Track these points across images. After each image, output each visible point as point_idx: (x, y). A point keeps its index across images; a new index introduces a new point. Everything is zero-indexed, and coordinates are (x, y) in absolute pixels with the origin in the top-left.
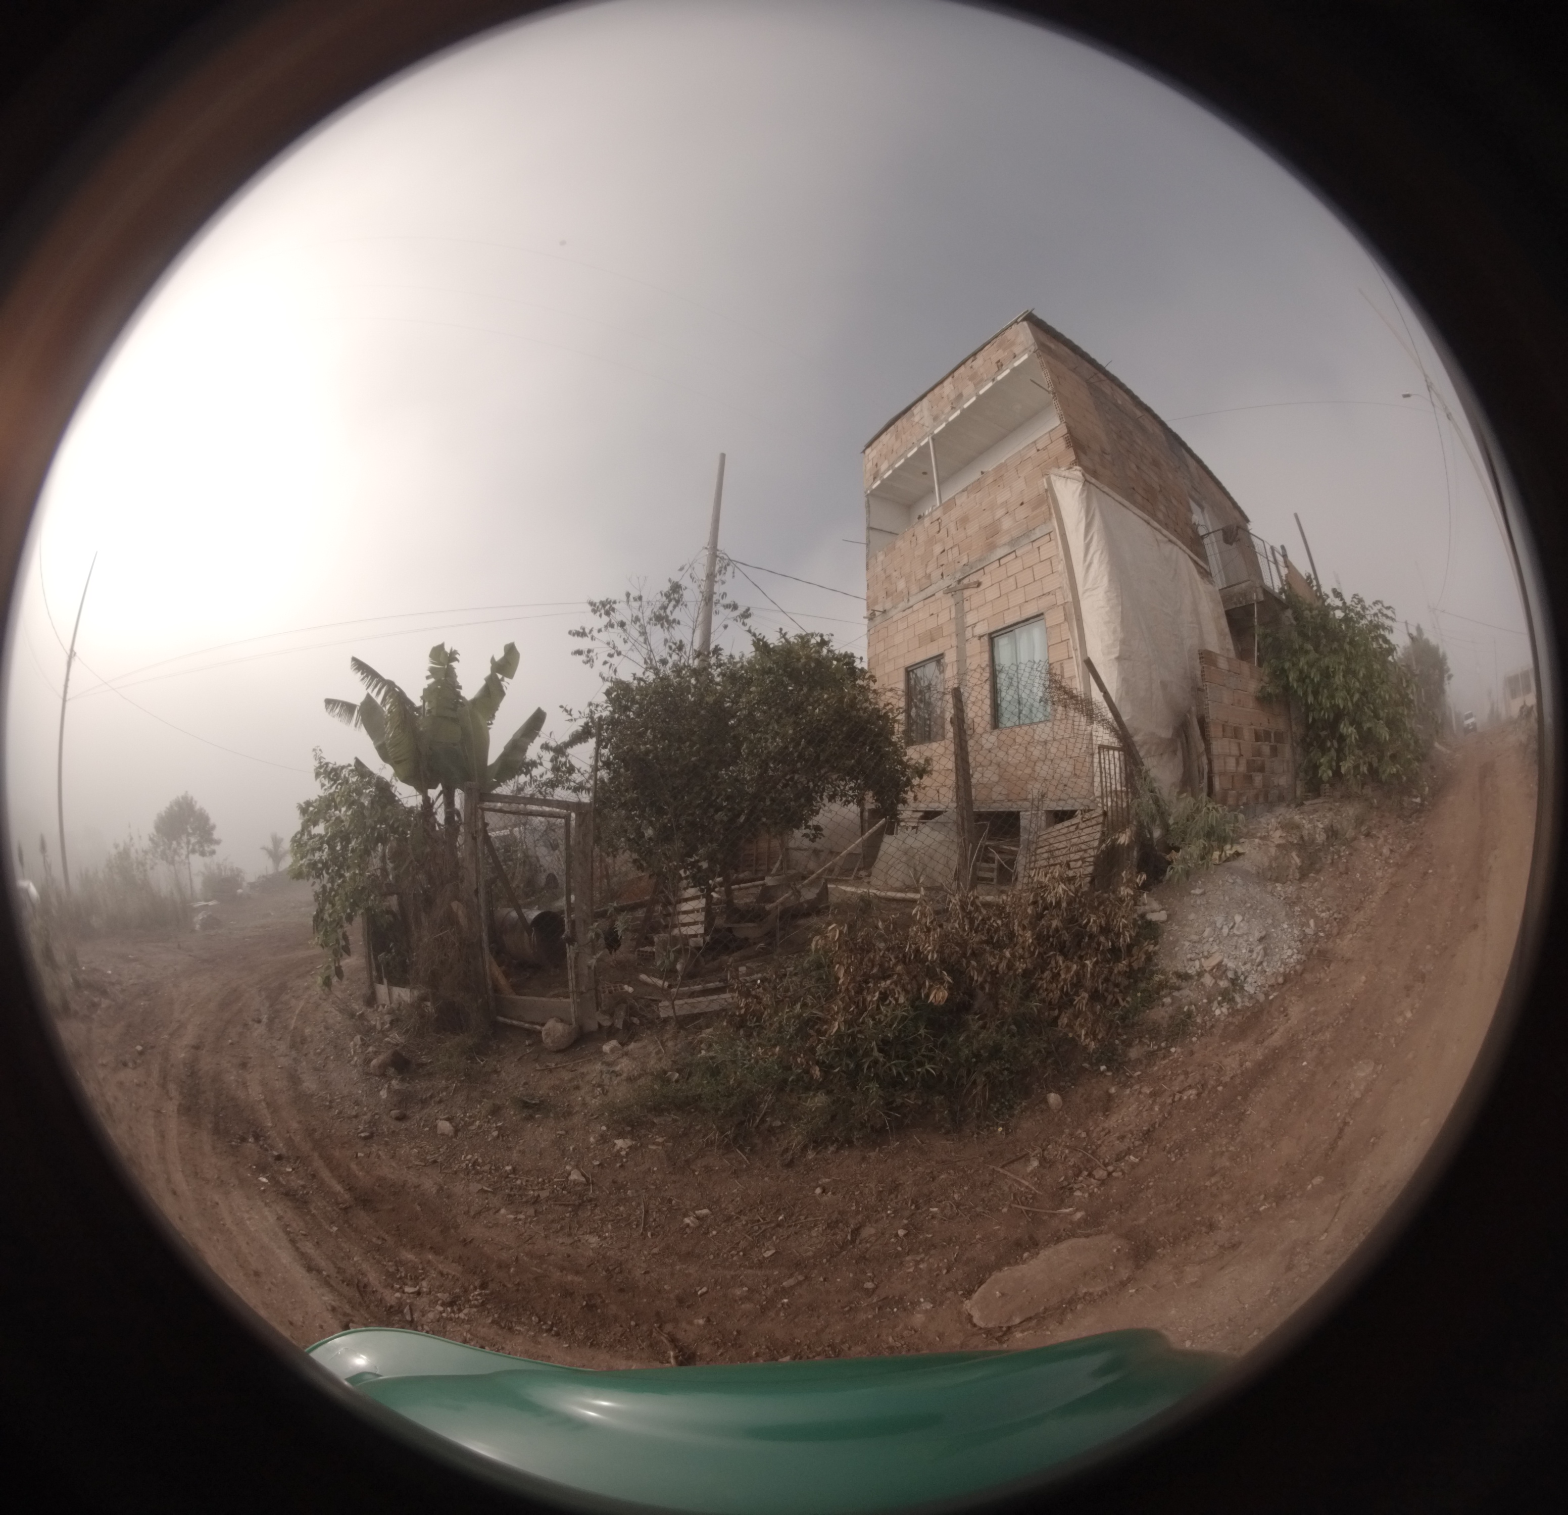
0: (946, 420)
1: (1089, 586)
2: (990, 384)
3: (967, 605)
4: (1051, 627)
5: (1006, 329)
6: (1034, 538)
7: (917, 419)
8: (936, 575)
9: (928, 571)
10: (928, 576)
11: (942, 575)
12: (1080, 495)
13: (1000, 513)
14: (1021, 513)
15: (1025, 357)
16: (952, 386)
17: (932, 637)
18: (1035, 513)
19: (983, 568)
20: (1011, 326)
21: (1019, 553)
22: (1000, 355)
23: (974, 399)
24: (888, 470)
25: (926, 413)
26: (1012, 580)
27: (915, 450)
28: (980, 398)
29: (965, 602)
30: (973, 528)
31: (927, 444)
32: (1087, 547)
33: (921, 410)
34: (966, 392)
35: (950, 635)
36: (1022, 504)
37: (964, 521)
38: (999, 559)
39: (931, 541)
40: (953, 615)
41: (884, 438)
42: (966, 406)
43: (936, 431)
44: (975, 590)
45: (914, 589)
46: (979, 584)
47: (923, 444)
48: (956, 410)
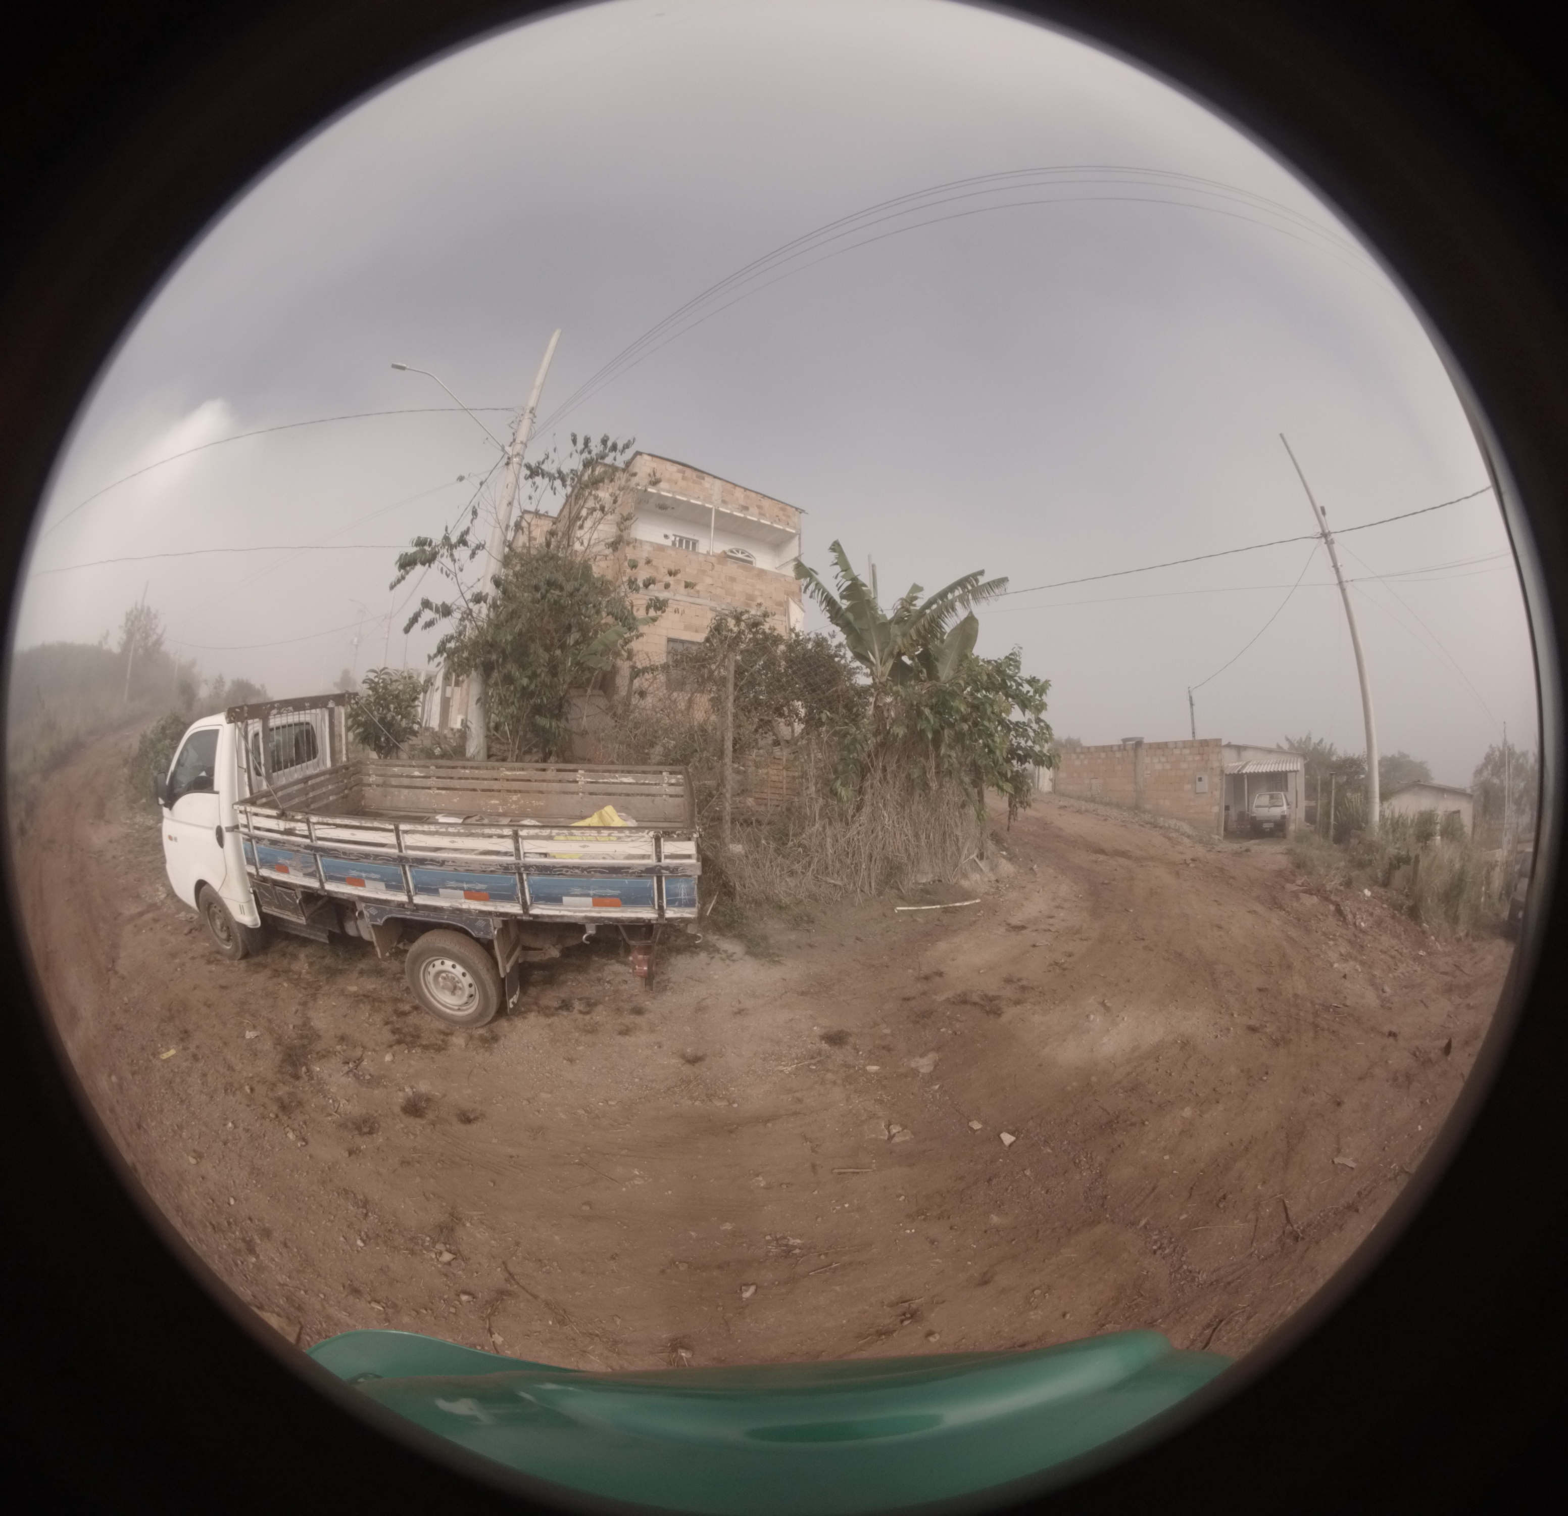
0: (733, 512)
2: (768, 523)
5: (788, 504)
7: (706, 485)
8: (704, 594)
11: (709, 597)
13: (756, 594)
14: (769, 602)
15: (794, 531)
16: (742, 496)
17: (696, 629)
18: (777, 607)
20: (792, 507)
22: (782, 515)
23: (755, 519)
24: (669, 492)
25: (717, 491)
27: (699, 503)
28: (759, 523)
30: (738, 588)
31: (710, 510)
33: (713, 485)
34: (751, 509)
36: (771, 598)
37: (732, 580)
39: (704, 572)
42: (749, 517)
43: (721, 509)
45: (682, 590)
47: (707, 505)
48: (741, 512)
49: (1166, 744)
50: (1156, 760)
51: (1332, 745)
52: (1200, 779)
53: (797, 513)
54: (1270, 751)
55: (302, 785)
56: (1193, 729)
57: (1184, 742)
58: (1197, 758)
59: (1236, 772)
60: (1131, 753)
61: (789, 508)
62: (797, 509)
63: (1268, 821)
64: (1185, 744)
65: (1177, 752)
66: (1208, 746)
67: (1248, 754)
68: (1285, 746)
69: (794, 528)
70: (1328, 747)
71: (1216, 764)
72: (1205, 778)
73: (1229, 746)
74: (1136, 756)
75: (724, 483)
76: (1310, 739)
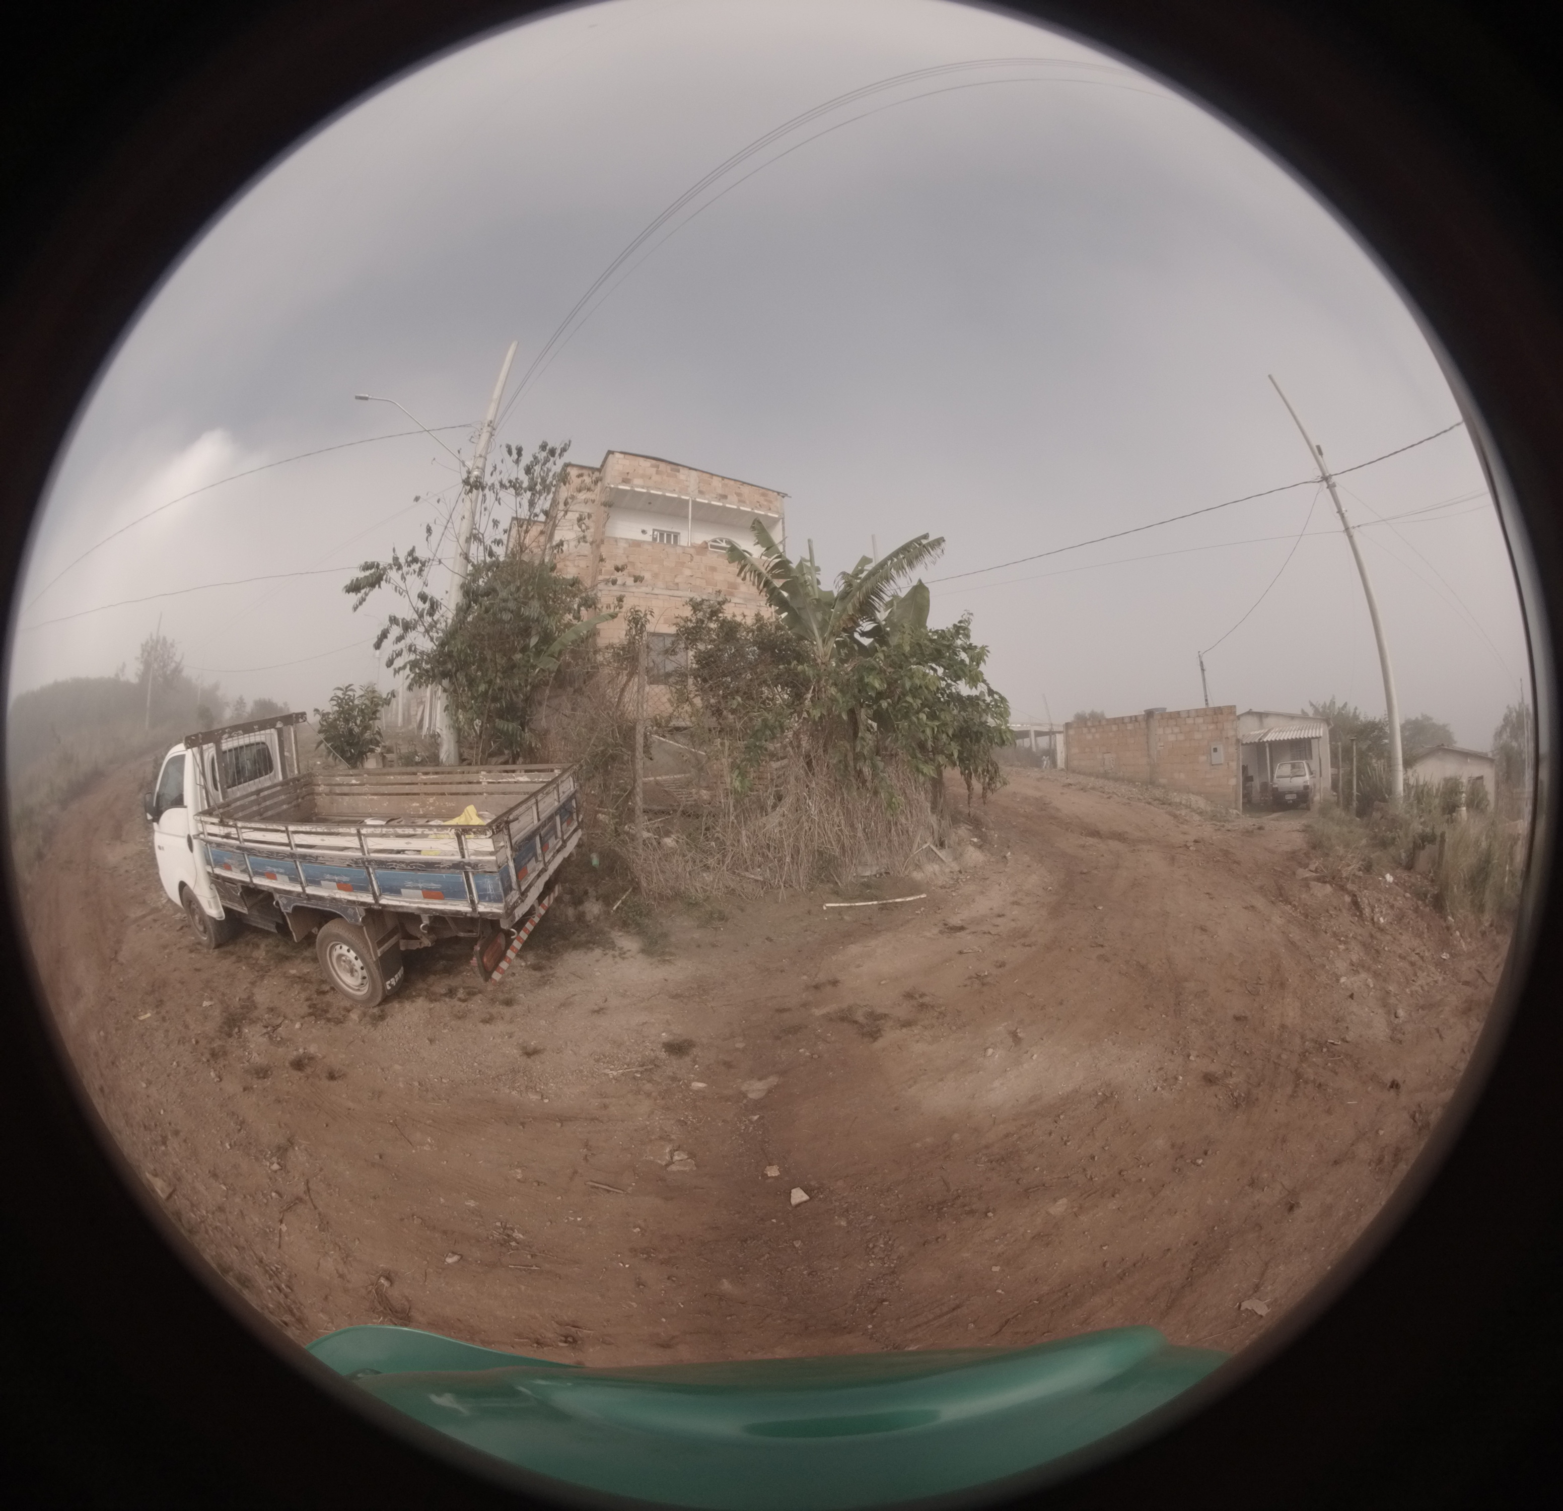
0: (711, 502)
2: (749, 510)
5: (770, 489)
6: (758, 604)
7: (681, 477)
8: (683, 586)
9: (677, 580)
10: (676, 584)
11: (689, 589)
15: (776, 516)
16: (720, 485)
20: (774, 491)
22: (762, 500)
23: (735, 507)
24: (643, 487)
25: (693, 482)
27: (675, 496)
28: (738, 510)
30: (720, 577)
31: (687, 501)
33: (688, 476)
34: (729, 497)
37: (714, 569)
39: (682, 564)
42: (728, 506)
43: (698, 500)
45: (661, 584)
47: (684, 497)
48: (719, 500)
49: (1178, 713)
50: (1169, 731)
51: (1356, 709)
52: (1215, 750)
53: (779, 497)
54: (1292, 717)
55: (253, 798)
56: (1206, 696)
57: (1197, 710)
58: (1212, 727)
59: (1257, 740)
60: (1143, 725)
61: (770, 493)
62: (779, 493)
63: (1291, 792)
64: (1199, 713)
65: (1190, 721)
66: (1222, 713)
67: (1269, 722)
68: (1310, 712)
69: (777, 512)
70: (1352, 711)
71: (1231, 733)
72: (1221, 748)
73: (1250, 713)
74: (1148, 727)
75: (700, 473)
76: (1334, 703)
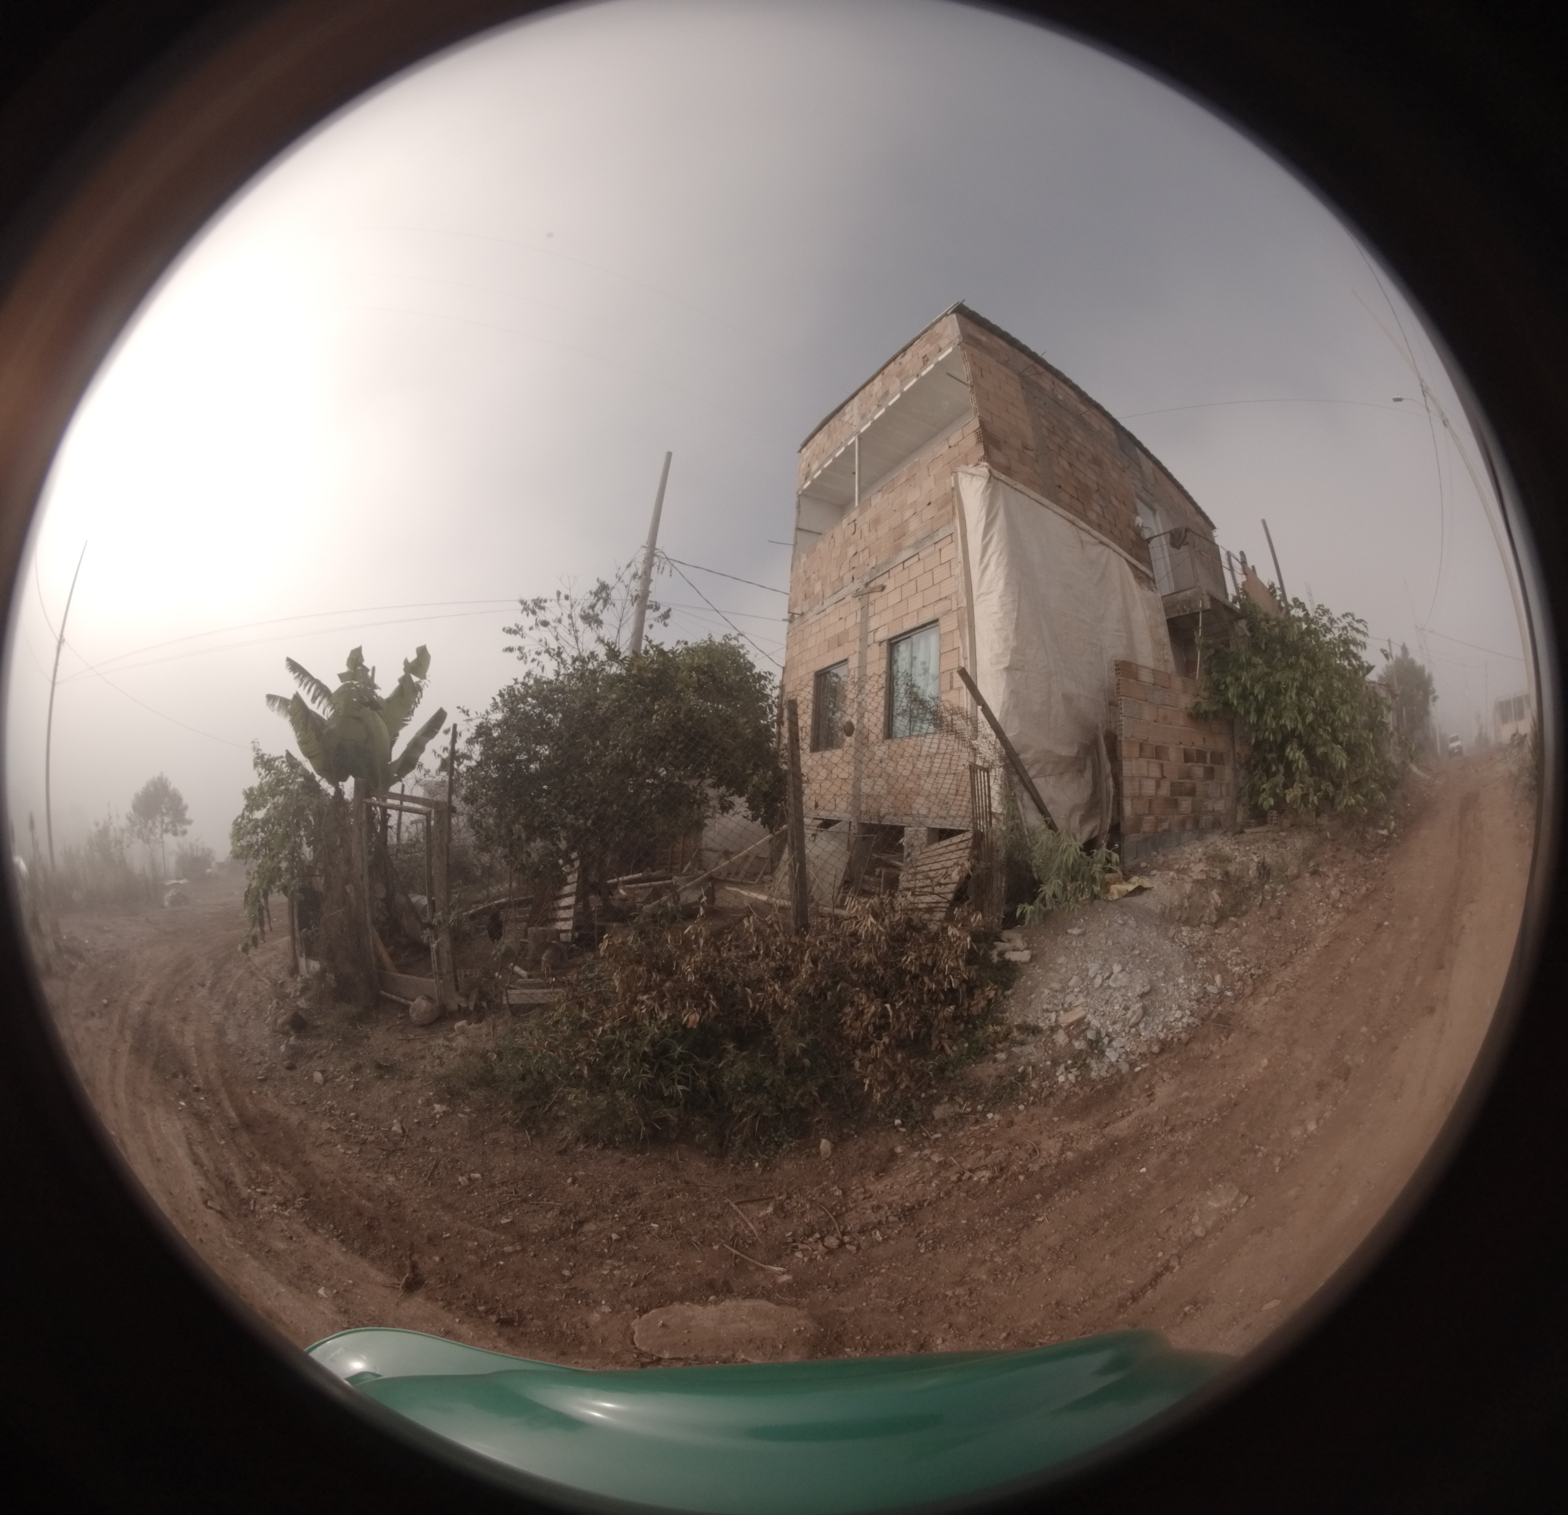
0: (872, 418)
1: (983, 590)
2: (915, 380)
3: (871, 608)
4: (945, 634)
5: (937, 322)
6: (936, 539)
7: (847, 418)
8: (848, 578)
9: (841, 574)
10: (841, 579)
11: (853, 578)
12: (983, 493)
13: (908, 513)
14: (929, 513)
15: (949, 351)
16: (881, 383)
17: (839, 641)
18: (940, 513)
19: (888, 571)
20: (941, 319)
21: (921, 555)
22: (927, 350)
23: (898, 396)
24: (817, 470)
25: (856, 412)
26: (913, 583)
27: (843, 449)
28: (904, 395)
29: (870, 607)
30: (883, 530)
31: (854, 443)
32: (985, 549)
33: (852, 409)
34: (892, 389)
35: (853, 640)
36: (929, 504)
37: (876, 522)
38: (904, 562)
39: (847, 543)
40: (858, 620)
41: (819, 437)
42: (890, 403)
43: (862, 430)
44: (878, 594)
45: (828, 592)
46: (883, 588)
47: (849, 443)
48: (881, 407)
61: (937, 326)
62: (947, 315)
69: (950, 344)
